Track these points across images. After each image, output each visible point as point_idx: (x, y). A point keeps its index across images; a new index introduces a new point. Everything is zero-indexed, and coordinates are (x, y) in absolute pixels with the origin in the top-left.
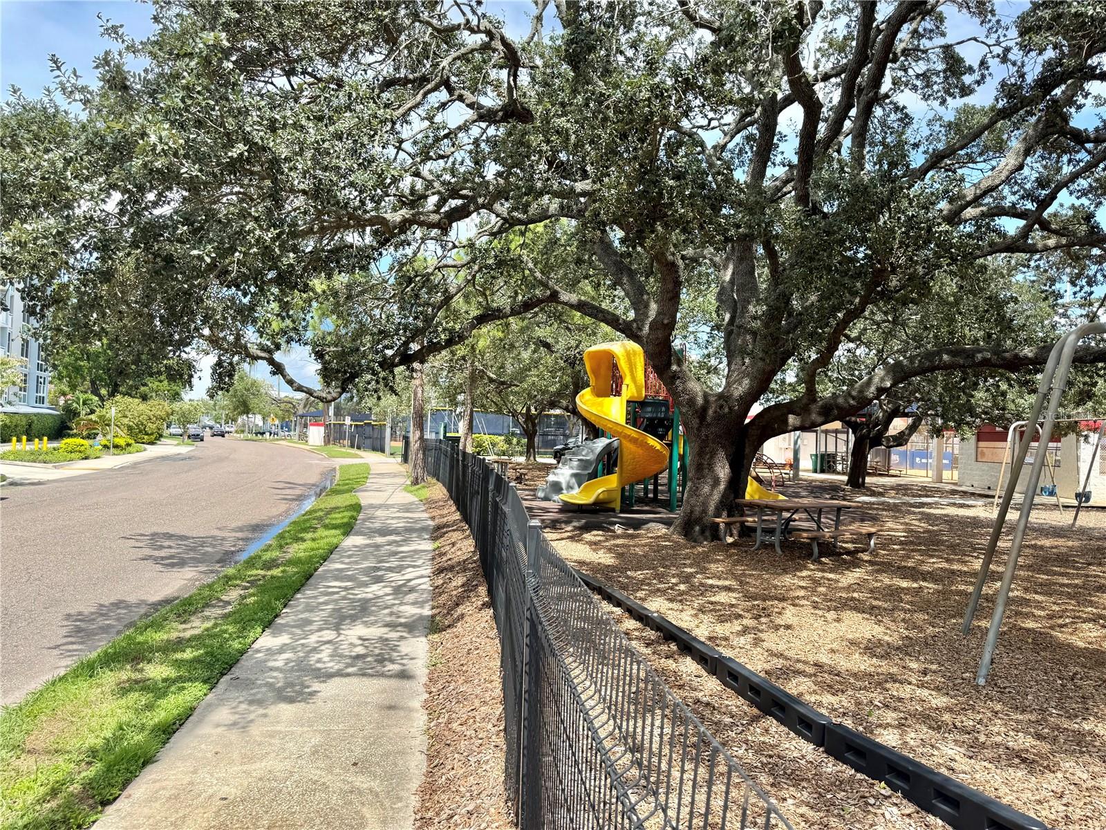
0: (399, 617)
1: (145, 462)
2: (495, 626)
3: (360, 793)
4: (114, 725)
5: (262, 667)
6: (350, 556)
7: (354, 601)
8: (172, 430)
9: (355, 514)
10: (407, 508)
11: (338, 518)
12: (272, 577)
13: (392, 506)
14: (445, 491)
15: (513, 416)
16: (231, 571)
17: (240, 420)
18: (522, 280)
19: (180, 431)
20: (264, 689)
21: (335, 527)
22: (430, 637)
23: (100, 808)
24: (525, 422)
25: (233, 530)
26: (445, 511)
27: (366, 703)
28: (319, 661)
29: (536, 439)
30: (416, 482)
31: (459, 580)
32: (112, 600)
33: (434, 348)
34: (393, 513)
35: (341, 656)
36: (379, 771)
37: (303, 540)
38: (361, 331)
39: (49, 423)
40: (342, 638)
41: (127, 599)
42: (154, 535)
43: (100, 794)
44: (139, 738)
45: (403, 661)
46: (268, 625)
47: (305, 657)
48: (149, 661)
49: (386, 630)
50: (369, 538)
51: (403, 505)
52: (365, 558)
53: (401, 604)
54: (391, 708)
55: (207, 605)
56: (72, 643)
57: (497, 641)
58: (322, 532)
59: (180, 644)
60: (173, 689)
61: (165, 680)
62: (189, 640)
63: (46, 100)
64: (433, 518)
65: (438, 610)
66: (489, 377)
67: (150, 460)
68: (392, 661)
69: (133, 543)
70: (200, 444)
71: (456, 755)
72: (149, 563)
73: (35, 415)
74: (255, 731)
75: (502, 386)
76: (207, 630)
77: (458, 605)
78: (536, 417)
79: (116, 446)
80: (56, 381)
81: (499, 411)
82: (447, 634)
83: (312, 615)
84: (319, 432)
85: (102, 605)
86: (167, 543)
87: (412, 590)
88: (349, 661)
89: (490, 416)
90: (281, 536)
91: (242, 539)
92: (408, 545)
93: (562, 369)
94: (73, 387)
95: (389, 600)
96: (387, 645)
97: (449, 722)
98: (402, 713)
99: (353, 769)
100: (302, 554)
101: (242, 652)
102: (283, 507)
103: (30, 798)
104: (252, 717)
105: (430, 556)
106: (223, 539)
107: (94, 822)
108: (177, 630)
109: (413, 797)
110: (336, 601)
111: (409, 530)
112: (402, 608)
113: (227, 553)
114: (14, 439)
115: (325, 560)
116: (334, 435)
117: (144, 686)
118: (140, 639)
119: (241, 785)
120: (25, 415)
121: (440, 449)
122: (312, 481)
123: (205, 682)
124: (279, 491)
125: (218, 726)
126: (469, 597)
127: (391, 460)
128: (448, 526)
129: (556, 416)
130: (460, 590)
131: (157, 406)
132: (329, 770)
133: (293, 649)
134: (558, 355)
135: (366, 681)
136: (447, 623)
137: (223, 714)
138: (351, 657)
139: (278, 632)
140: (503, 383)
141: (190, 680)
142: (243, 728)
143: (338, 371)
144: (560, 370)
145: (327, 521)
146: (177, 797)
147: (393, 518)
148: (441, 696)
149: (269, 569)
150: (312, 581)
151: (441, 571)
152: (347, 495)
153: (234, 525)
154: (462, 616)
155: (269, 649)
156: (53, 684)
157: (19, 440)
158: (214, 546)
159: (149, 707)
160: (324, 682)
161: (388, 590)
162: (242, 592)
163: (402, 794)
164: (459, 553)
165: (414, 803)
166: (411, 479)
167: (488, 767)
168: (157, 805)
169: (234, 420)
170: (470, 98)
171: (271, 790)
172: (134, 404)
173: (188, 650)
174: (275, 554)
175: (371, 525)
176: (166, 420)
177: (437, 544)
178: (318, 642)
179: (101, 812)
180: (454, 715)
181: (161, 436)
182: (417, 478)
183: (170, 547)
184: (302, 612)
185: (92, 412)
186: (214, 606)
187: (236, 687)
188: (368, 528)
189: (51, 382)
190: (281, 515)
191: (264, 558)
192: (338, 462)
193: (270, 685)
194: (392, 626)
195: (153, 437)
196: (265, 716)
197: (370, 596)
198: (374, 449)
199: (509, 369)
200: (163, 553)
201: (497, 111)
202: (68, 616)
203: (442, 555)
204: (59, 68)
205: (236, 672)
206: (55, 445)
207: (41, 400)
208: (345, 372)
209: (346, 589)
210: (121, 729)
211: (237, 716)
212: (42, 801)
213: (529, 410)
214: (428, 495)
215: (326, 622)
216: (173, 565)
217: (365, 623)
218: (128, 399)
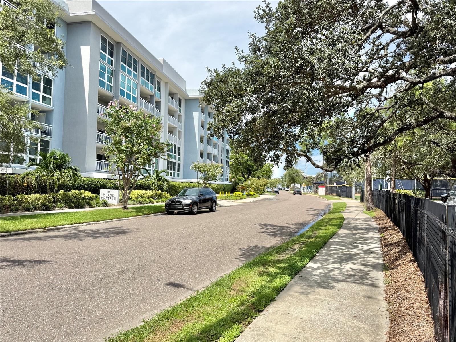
0: (368, 262)
1: (260, 200)
2: (419, 269)
3: (359, 328)
4: (260, 285)
5: (310, 273)
6: (342, 237)
7: (346, 254)
8: (268, 190)
9: (342, 221)
10: (366, 220)
11: (335, 222)
12: (311, 242)
13: (358, 219)
14: (384, 213)
15: (417, 180)
16: (294, 238)
17: (292, 186)
18: (421, 111)
19: (271, 190)
20: (312, 282)
21: (334, 225)
22: (384, 272)
23: (258, 312)
24: (424, 183)
25: (293, 225)
26: (385, 222)
27: (357, 294)
28: (334, 275)
29: (430, 192)
30: (368, 209)
31: (396, 250)
32: (254, 245)
33: (377, 145)
34: (358, 221)
35: (343, 274)
36: (367, 322)
37: (321, 229)
38: (342, 143)
39: (230, 187)
40: (343, 267)
41: (258, 245)
42: (265, 225)
43: (257, 308)
44: (269, 291)
45: (372, 280)
46: (311, 259)
47: (328, 273)
48: (269, 266)
49: (362, 267)
50: (350, 230)
51: (363, 219)
52: (349, 238)
53: (368, 257)
54: (369, 297)
55: (287, 249)
56: (242, 258)
57: (422, 276)
58: (328, 227)
59: (279, 262)
60: (278, 276)
61: (275, 273)
62: (282, 260)
63: (232, 66)
64: (379, 224)
65: (387, 262)
66: (403, 161)
67: (261, 200)
68: (368, 279)
69: (258, 227)
70: (278, 195)
71: (405, 321)
72: (264, 234)
73: (226, 184)
74: (311, 296)
75: (410, 165)
76: (288, 258)
77: (397, 260)
78: (430, 180)
79: (250, 195)
80: (231, 173)
81: (409, 178)
82: (393, 272)
83: (329, 257)
84: (323, 189)
85: (250, 246)
86: (270, 228)
87: (372, 252)
88: (347, 276)
89: (404, 181)
90: (312, 228)
91: (297, 228)
92: (368, 234)
93: (445, 154)
94: (236, 175)
95: (362, 255)
96: (364, 273)
97: (399, 307)
98: (375, 300)
99: (354, 318)
100: (322, 234)
101: (303, 267)
102: (311, 217)
103: (235, 304)
104: (309, 291)
105: (379, 239)
106: (290, 227)
107: (256, 317)
108: (277, 256)
109: (385, 335)
110: (338, 253)
111: (367, 228)
112: (368, 259)
113: (291, 232)
114: (220, 192)
115: (331, 238)
116: (329, 191)
117: (268, 274)
118: (265, 258)
119: (308, 315)
120: (223, 185)
121: (380, 194)
122: (322, 208)
123: (290, 276)
124: (309, 212)
125: (296, 292)
126: (402, 257)
127: (355, 201)
128: (387, 228)
129: (441, 181)
130: (397, 254)
131: (263, 181)
132: (344, 317)
133: (323, 269)
134: (443, 147)
135: (356, 286)
136: (392, 267)
137: (298, 288)
138: (348, 275)
139: (315, 262)
140: (411, 164)
141: (284, 274)
142: (306, 295)
143: (333, 159)
144: (444, 154)
145: (330, 223)
146: (284, 314)
147: (359, 224)
148: (393, 296)
149: (309, 239)
150: (327, 245)
151: (385, 246)
152: (338, 214)
153: (293, 223)
154: (400, 265)
155: (313, 268)
156: (239, 269)
157: (222, 193)
158: (287, 230)
159: (271, 281)
160: (338, 283)
161: (361, 251)
162: (299, 246)
163: (379, 333)
164: (394, 239)
165: (386, 338)
166: (366, 208)
167: (424, 329)
168: (277, 316)
169: (290, 186)
170: (392, 29)
171: (320, 319)
172: (255, 180)
173: (282, 264)
174: (311, 233)
175: (350, 226)
176: (266, 185)
177: (382, 235)
178: (333, 268)
179: (258, 314)
180: (402, 305)
181: (264, 192)
182: (369, 208)
183: (271, 229)
184: (325, 256)
185: (242, 183)
186: (289, 250)
187: (301, 279)
188: (349, 227)
189: (230, 174)
190: (310, 220)
191: (306, 235)
192: (332, 202)
193: (315, 281)
194: (365, 266)
195: (262, 192)
196: (314, 292)
197: (353, 253)
198: (347, 197)
199: (414, 157)
200: (269, 231)
201: (407, 32)
202: (240, 249)
203: (385, 239)
204: (238, 51)
205: (301, 274)
206: (232, 194)
207: (227, 180)
208: (336, 159)
209: (342, 249)
210: (262, 287)
211: (303, 290)
212: (239, 306)
213: (425, 177)
214: (375, 215)
215: (335, 261)
216: (273, 235)
217: (353, 263)
218: (253, 178)
